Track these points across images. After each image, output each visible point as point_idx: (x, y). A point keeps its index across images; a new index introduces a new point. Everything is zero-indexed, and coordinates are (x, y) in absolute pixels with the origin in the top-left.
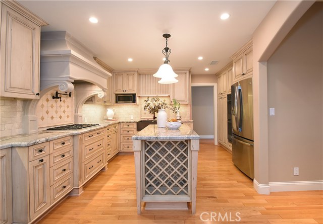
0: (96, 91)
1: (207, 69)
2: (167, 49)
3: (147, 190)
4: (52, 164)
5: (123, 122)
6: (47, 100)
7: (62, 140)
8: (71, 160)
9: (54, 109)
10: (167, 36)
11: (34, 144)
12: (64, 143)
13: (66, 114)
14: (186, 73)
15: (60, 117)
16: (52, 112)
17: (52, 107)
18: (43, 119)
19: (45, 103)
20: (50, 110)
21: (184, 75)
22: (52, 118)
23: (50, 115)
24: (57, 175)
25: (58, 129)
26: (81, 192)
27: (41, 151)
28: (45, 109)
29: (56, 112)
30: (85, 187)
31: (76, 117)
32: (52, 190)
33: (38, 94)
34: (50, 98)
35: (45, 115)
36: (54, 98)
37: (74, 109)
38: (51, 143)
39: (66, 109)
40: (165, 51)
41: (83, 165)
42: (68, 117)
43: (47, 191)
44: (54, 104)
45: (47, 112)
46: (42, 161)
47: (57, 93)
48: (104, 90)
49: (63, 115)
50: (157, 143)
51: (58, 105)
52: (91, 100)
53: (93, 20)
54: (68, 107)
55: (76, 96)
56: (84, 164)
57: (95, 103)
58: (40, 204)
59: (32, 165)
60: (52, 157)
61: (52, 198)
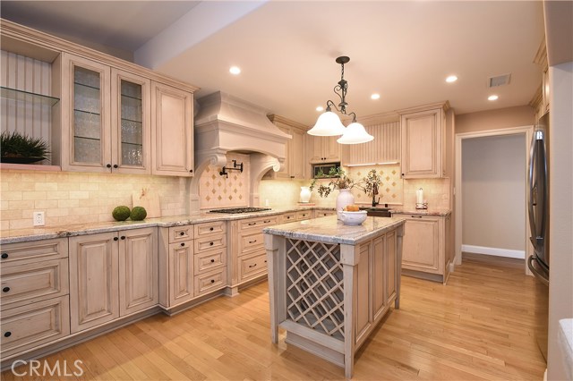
0: (272, 163)
1: (493, 98)
2: (343, 84)
3: (290, 313)
4: (197, 251)
5: (318, 209)
6: (214, 177)
7: (211, 225)
8: (223, 250)
9: (223, 187)
10: (342, 60)
11: (174, 226)
12: (212, 229)
13: (238, 194)
14: (435, 114)
15: (230, 198)
16: (220, 191)
17: (220, 184)
18: (208, 199)
19: (211, 180)
20: (217, 188)
21: (431, 119)
22: (220, 198)
23: (217, 194)
24: (204, 265)
25: (223, 211)
26: (235, 293)
27: (182, 234)
28: (211, 188)
29: (225, 191)
30: (242, 289)
31: (251, 199)
32: (196, 280)
33: (191, 171)
34: (217, 174)
35: (211, 195)
36: (221, 174)
37: (249, 187)
38: (196, 226)
39: (238, 188)
40: (339, 88)
41: (239, 261)
42: (240, 197)
43: (191, 280)
44: (222, 181)
45: (214, 191)
46: (183, 245)
47: (224, 169)
48: (280, 160)
49: (233, 195)
50: (302, 243)
51: (228, 183)
52: (269, 174)
53: (235, 70)
54: (240, 185)
55: (252, 170)
56: (240, 259)
57: (273, 179)
58: (181, 292)
59: (172, 247)
60: (196, 242)
61: (197, 289)
